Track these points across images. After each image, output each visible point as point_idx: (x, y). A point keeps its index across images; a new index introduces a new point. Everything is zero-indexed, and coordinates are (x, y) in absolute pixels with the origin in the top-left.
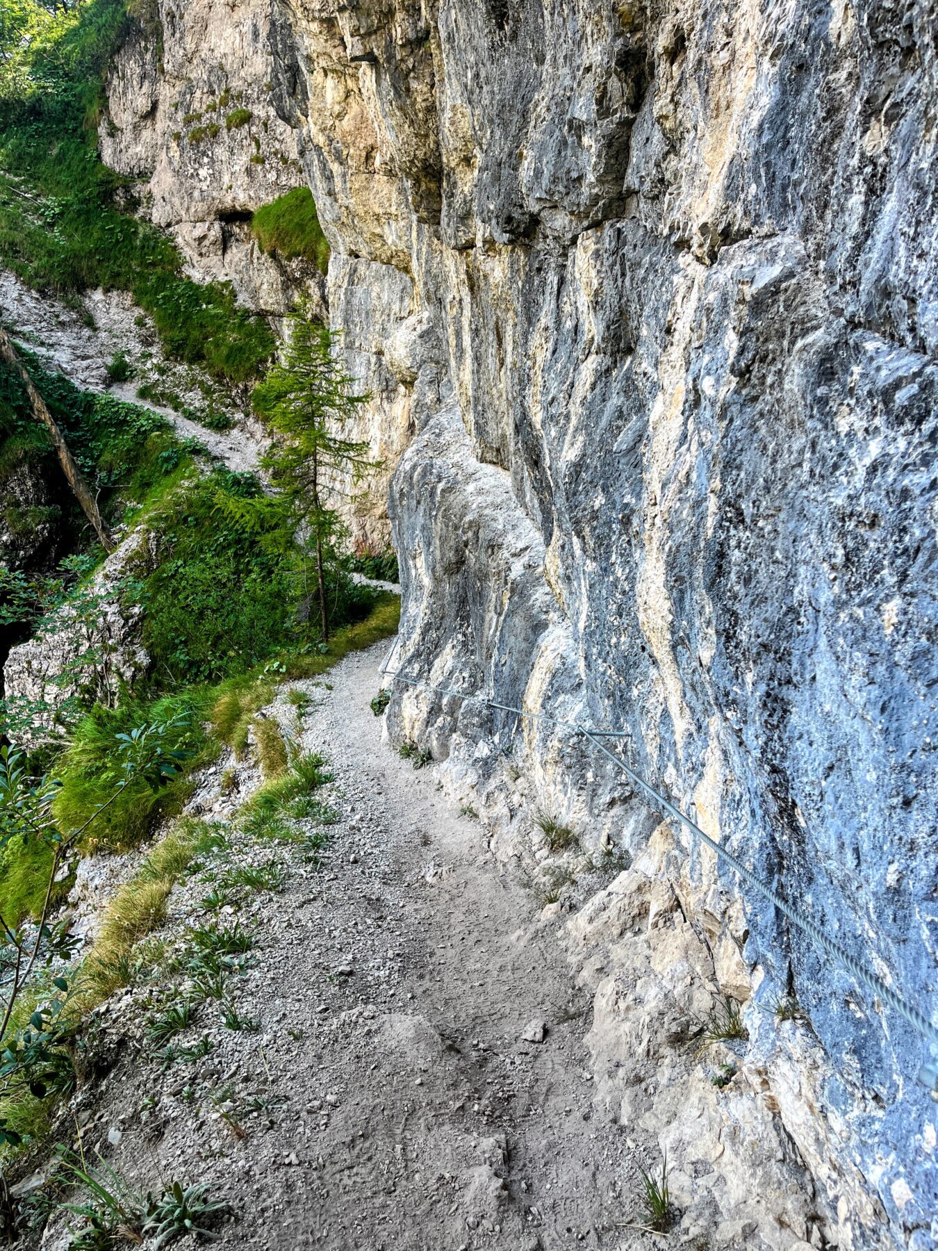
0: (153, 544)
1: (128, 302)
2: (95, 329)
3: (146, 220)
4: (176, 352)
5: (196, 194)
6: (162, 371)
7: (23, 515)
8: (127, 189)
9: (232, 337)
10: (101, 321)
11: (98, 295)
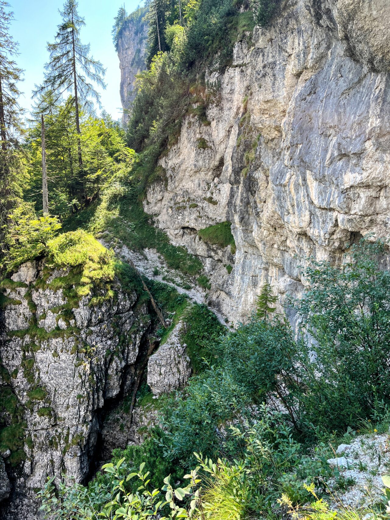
0: (185, 326)
1: (155, 252)
2: (148, 260)
3: (157, 227)
4: (171, 266)
5: (176, 223)
6: (168, 272)
7: (145, 318)
8: (152, 219)
9: (189, 263)
10: (149, 258)
11: (147, 250)
